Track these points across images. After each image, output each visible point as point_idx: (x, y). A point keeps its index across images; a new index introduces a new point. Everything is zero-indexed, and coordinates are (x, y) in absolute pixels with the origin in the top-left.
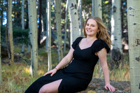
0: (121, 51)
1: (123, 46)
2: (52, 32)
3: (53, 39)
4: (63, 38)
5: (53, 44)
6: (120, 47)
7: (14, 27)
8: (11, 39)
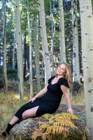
0: (80, 83)
1: (81, 79)
2: (33, 70)
3: (34, 75)
4: (41, 73)
5: (34, 78)
6: (79, 80)
7: (7, 67)
8: (6, 75)
